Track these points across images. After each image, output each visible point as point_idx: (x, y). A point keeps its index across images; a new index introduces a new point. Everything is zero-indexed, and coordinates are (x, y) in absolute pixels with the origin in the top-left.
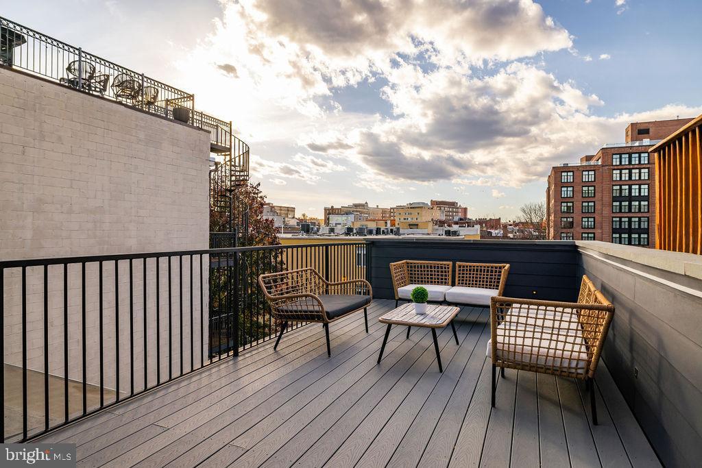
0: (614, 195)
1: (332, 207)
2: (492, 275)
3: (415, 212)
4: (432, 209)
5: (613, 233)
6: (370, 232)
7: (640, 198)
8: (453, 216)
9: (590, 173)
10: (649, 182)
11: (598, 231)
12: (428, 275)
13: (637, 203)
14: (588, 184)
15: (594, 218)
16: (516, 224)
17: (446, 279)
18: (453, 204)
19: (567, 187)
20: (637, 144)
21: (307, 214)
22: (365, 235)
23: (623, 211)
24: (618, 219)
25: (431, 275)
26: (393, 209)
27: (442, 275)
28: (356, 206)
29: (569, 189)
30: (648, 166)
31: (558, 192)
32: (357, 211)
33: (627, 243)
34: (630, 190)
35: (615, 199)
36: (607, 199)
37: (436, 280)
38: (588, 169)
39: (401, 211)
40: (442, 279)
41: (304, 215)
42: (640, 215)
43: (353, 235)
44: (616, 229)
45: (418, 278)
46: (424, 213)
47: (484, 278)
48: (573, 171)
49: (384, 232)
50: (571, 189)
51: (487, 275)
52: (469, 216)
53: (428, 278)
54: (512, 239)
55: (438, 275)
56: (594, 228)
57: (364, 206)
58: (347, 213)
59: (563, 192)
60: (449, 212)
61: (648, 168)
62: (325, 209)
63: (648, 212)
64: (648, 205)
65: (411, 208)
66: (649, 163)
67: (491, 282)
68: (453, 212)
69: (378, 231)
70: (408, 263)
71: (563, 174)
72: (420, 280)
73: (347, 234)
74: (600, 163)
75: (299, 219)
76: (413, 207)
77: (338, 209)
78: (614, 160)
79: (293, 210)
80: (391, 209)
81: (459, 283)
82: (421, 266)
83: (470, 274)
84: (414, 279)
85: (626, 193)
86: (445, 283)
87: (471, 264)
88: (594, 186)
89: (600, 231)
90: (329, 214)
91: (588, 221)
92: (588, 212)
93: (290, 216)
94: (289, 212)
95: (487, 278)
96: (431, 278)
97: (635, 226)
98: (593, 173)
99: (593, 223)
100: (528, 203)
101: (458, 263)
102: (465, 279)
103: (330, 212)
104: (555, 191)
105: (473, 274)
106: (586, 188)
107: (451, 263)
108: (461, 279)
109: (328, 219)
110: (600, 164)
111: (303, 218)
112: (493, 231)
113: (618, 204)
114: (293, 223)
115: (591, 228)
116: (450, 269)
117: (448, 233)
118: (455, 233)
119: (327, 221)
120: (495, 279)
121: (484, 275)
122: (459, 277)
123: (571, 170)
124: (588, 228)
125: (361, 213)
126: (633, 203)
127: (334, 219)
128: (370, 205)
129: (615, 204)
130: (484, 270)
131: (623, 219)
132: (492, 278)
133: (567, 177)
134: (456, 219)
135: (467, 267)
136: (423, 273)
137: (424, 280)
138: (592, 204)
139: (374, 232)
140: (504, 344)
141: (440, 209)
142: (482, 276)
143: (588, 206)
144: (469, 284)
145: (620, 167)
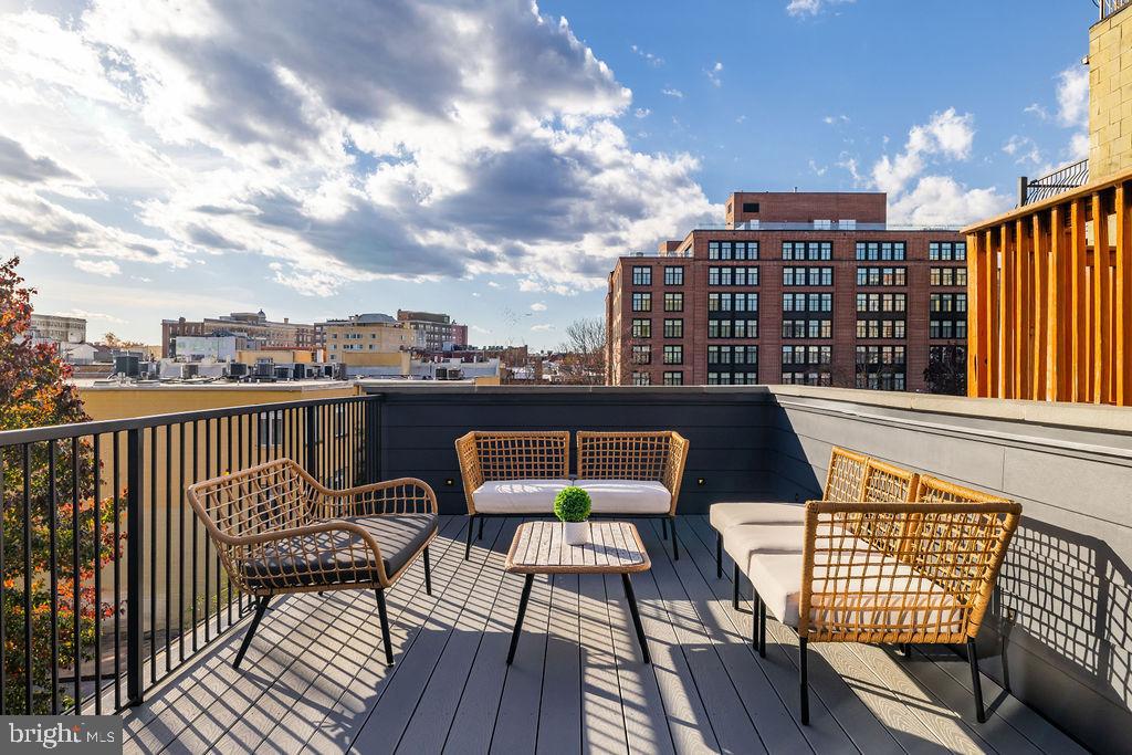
0: (711, 309)
1: (182, 319)
2: (646, 454)
3: (367, 332)
4: (401, 327)
5: (709, 371)
6: (282, 374)
7: (747, 315)
8: (441, 342)
9: (677, 270)
10: (758, 289)
11: (688, 368)
12: (521, 459)
13: (742, 323)
14: (673, 289)
15: (682, 346)
16: (553, 358)
17: (557, 466)
18: (440, 320)
19: (642, 293)
20: (742, 227)
21: (117, 335)
22: (274, 381)
23: (723, 335)
24: (716, 349)
25: (529, 459)
26: (321, 325)
27: (550, 459)
28: (238, 318)
29: (645, 296)
30: (757, 263)
31: (628, 302)
32: (241, 330)
33: (902, 388)
34: (733, 300)
35: (712, 315)
36: (701, 315)
37: (539, 470)
38: (673, 263)
39: (338, 331)
40: (550, 466)
41: (110, 337)
42: (746, 342)
43: (246, 381)
44: (713, 364)
45: (501, 467)
46: (385, 335)
47: (630, 460)
48: (651, 267)
49: (310, 374)
50: (648, 296)
51: (637, 454)
52: (471, 342)
53: (521, 467)
54: (551, 383)
55: (542, 459)
56: (682, 363)
57: (258, 318)
58: (218, 334)
59: (635, 302)
60: (434, 333)
61: (758, 267)
62: (165, 325)
63: (758, 337)
64: (758, 326)
65: (359, 325)
66: (758, 259)
67: (643, 467)
68: (440, 333)
69: (299, 373)
70: (477, 438)
71: (636, 270)
72: (505, 470)
73: (232, 378)
74: (691, 254)
75: (97, 346)
76: (364, 322)
77: (197, 325)
78: (711, 251)
79: (80, 325)
80: (316, 325)
81: (584, 474)
82: (506, 442)
83: (604, 454)
84: (492, 470)
85: (726, 306)
86: (557, 474)
87: (605, 434)
88: (682, 293)
89: (690, 368)
90: (175, 334)
91: (673, 352)
92: (673, 337)
93: (72, 339)
94: (71, 330)
95: (636, 460)
96: (529, 466)
97: (739, 360)
98: (680, 270)
99: (680, 355)
100: (579, 320)
101: (580, 434)
102: (595, 463)
103: (175, 330)
104: (623, 299)
105: (611, 454)
106: (671, 296)
107: (568, 434)
108: (587, 464)
109: (173, 345)
110: (690, 256)
111: (107, 343)
112: (515, 370)
113: (716, 323)
114: (81, 353)
115: (678, 364)
116: (566, 446)
117: (442, 374)
118: (455, 375)
119: (170, 349)
120: (651, 460)
121: (631, 454)
122: (584, 461)
123: (648, 264)
124: (673, 364)
125: (252, 333)
126: (738, 323)
127: (186, 347)
128: (270, 318)
129: (711, 323)
130: (631, 444)
131: (723, 349)
132: (645, 460)
133: (642, 275)
134: (448, 346)
135: (598, 439)
136: (511, 456)
137: (513, 470)
138: (678, 323)
139: (291, 373)
140: (824, 594)
141: (416, 328)
142: (627, 457)
143: (673, 326)
144: (604, 473)
145: (719, 263)
